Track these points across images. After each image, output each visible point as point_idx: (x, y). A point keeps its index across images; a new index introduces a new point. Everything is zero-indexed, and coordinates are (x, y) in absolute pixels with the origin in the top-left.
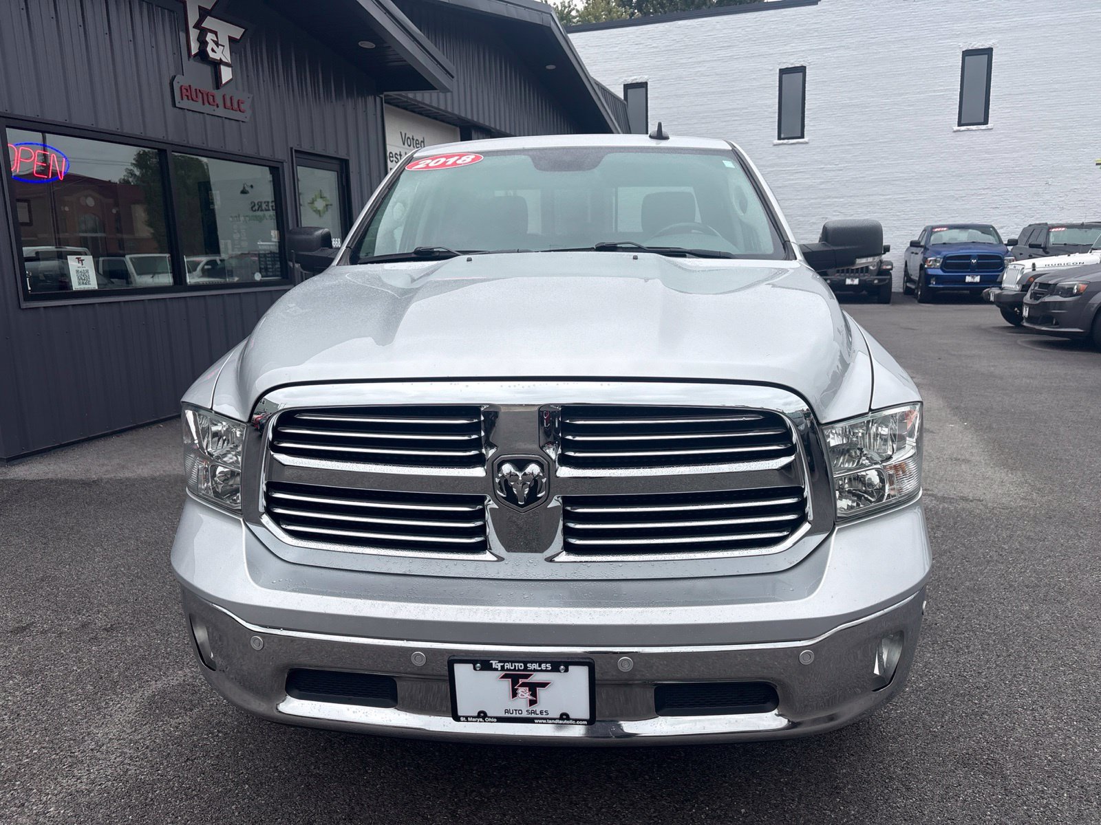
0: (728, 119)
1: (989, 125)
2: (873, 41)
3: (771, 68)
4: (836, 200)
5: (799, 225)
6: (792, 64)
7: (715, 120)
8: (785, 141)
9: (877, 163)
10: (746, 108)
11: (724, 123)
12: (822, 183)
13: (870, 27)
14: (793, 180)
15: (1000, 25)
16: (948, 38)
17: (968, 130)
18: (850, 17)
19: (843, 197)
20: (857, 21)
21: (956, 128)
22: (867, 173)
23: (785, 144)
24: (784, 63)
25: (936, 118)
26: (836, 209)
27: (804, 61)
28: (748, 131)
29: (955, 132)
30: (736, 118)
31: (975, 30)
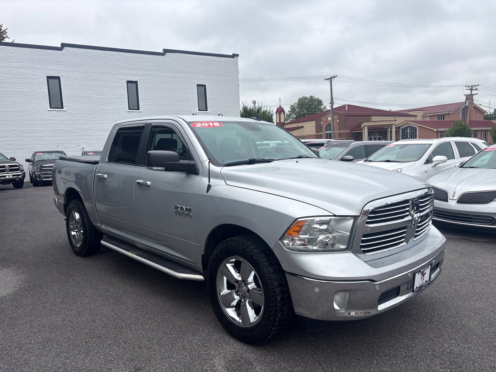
0: (22, 96)
1: (140, 110)
2: (90, 71)
3: (42, 75)
4: (83, 137)
5: (66, 148)
6: (53, 75)
7: (14, 96)
8: (54, 109)
9: (98, 122)
10: (31, 92)
11: (20, 98)
12: (75, 129)
13: (88, 65)
14: (60, 127)
15: (139, 73)
16: (120, 75)
17: (133, 112)
18: (78, 59)
19: (85, 136)
20: (81, 62)
21: (128, 110)
22: (95, 126)
23: (54, 111)
24: (49, 74)
25: (120, 106)
26: (83, 141)
27: (59, 74)
28: (34, 103)
29: (128, 112)
30: (26, 96)
31: (130, 73)
